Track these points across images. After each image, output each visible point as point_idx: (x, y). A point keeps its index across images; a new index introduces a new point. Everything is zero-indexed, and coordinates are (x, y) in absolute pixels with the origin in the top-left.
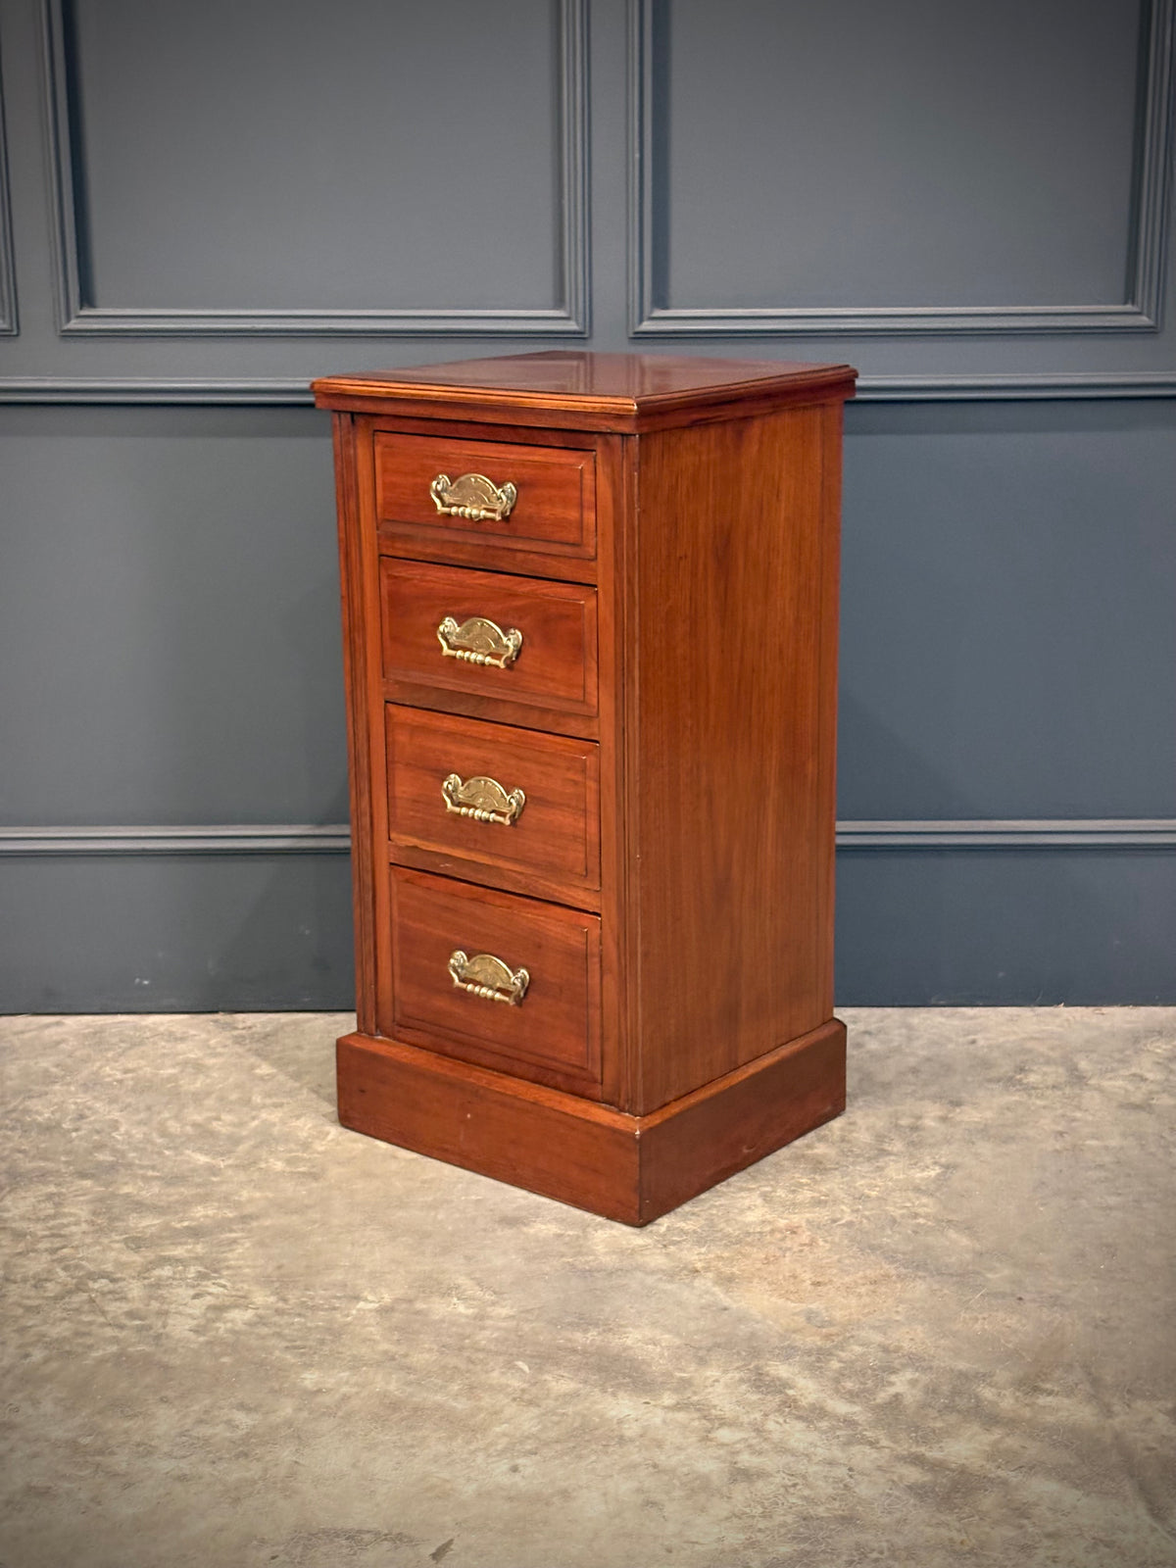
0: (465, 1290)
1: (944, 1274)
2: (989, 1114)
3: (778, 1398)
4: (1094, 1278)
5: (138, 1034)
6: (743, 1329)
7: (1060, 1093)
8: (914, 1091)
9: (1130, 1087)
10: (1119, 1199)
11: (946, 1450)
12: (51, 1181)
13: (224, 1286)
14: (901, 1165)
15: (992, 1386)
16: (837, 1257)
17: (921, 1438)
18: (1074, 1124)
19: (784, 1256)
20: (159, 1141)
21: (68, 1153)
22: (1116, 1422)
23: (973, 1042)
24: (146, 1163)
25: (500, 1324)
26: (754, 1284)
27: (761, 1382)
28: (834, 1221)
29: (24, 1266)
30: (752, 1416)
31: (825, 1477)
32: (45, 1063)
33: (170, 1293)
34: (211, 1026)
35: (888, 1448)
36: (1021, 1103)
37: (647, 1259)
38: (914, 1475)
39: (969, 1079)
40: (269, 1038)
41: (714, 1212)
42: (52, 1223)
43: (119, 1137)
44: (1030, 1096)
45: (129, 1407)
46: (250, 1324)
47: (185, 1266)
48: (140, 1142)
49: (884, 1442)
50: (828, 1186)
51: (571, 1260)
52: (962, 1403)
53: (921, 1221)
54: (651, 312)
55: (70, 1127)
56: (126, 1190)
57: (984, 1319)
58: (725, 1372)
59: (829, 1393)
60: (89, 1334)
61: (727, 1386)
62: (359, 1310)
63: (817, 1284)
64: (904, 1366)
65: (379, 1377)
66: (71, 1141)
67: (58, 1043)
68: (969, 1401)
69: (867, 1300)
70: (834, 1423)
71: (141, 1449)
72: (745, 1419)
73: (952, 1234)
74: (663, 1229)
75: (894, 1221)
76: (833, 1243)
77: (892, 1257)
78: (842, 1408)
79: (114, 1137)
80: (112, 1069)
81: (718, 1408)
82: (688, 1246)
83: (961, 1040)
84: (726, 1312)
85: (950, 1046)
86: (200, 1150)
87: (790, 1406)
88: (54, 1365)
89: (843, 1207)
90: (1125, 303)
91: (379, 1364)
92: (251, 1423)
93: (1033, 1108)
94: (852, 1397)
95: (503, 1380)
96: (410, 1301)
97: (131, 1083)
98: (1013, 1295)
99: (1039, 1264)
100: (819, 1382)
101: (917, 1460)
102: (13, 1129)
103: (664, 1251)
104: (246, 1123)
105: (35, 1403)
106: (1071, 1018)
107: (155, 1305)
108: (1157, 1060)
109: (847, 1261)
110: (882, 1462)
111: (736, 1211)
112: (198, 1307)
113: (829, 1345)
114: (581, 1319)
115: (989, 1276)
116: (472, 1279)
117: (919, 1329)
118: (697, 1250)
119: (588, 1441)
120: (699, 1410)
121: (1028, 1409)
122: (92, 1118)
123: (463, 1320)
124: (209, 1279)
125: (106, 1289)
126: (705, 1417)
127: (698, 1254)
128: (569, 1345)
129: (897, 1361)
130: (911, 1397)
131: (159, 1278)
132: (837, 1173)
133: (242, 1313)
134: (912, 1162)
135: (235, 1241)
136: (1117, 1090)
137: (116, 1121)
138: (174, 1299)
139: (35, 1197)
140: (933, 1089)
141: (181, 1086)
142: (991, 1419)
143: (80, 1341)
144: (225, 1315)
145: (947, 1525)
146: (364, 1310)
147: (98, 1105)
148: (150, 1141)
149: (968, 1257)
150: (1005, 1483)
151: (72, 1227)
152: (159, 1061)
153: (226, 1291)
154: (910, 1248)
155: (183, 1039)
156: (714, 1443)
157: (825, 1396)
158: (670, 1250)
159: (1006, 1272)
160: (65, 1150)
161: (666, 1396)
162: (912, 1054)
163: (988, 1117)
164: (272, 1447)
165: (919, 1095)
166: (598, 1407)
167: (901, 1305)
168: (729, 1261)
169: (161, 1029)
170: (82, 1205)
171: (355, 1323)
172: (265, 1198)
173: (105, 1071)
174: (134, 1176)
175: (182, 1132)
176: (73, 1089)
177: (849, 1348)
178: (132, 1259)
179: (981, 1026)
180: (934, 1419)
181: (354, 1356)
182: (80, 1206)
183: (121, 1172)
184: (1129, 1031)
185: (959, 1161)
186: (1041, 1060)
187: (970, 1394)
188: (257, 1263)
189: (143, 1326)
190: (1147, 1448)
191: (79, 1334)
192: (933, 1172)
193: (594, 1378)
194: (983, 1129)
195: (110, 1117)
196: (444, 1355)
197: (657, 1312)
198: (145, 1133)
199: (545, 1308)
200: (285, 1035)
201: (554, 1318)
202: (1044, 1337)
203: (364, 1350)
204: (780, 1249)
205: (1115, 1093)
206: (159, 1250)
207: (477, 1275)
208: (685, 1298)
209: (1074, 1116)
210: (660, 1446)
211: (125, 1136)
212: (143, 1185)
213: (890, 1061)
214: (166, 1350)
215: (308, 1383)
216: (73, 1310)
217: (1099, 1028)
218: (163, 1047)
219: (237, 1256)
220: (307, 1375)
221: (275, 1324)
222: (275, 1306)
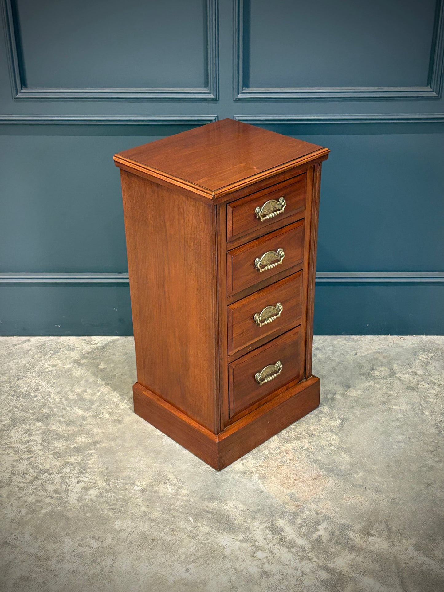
0: (172, 481)
1: (340, 475)
2: (359, 392)
3: (279, 537)
4: (391, 477)
5: (57, 346)
6: (268, 502)
7: (386, 381)
8: (333, 380)
9: (411, 378)
10: (404, 437)
11: (336, 563)
12: (27, 423)
13: (88, 477)
14: (327, 419)
15: (353, 532)
16: (302, 466)
17: (327, 557)
18: (390, 398)
19: (284, 466)
20: (65, 402)
21: (33, 408)
23: (356, 354)
24: (61, 414)
25: (183, 498)
26: (273, 479)
27: (273, 529)
28: (302, 448)
29: (18, 467)
30: (270, 546)
31: (293, 576)
32: (24, 362)
33: (69, 481)
34: (83, 343)
35: (316, 562)
36: (371, 386)
38: (324, 575)
39: (354, 374)
40: (104, 349)
42: (28, 444)
43: (51, 401)
44: (375, 383)
45: (55, 537)
46: (97, 497)
47: (74, 467)
48: (59, 403)
50: (301, 430)
52: (342, 540)
53: (333, 447)
54: (243, 90)
55: (34, 395)
56: (54, 428)
57: (352, 498)
58: (261, 523)
59: (296, 534)
60: (41, 501)
61: (261, 531)
62: (134, 490)
63: (294, 480)
64: (323, 521)
65: (141, 524)
66: (34, 402)
67: (29, 351)
68: (345, 539)
69: (311, 488)
70: (298, 549)
71: (59, 558)
72: (267, 547)
73: (343, 455)
75: (323, 448)
76: (301, 458)
77: (322, 466)
78: (300, 542)
79: (49, 401)
80: (48, 364)
81: (258, 541)
82: (250, 460)
83: (352, 353)
84: (262, 494)
85: (348, 356)
86: (79, 407)
88: (29, 516)
89: (306, 440)
90: (427, 87)
91: (141, 517)
92: (97, 546)
93: (375, 389)
94: (304, 536)
95: (184, 526)
96: (152, 486)
97: (55, 372)
98: (363, 486)
99: (373, 470)
100: (293, 529)
101: (325, 568)
102: (13, 396)
103: (242, 462)
104: (96, 393)
105: (23, 535)
106: (392, 342)
107: (64, 487)
108: (421, 364)
109: (305, 468)
110: (313, 569)
112: (78, 488)
113: (297, 510)
114: (211, 496)
115: (356, 476)
116: (174, 475)
117: (330, 502)
118: (253, 461)
119: (213, 557)
120: (251, 542)
121: (365, 543)
122: (41, 390)
123: (171, 496)
124: (83, 474)
125: (47, 479)
126: (253, 546)
127: (253, 464)
128: (207, 509)
129: (321, 519)
130: (325, 536)
131: (65, 473)
132: (304, 423)
133: (94, 491)
134: (331, 417)
135: (91, 455)
136: (406, 380)
137: (50, 392)
138: (70, 484)
139: (22, 431)
140: (340, 379)
141: (72, 374)
142: (352, 548)
143: (38, 504)
144: (88, 492)
146: (136, 490)
147: (43, 384)
148: (62, 403)
149: (348, 466)
150: (355, 579)
151: (35, 447)
152: (65, 361)
153: (88, 480)
154: (328, 462)
155: (73, 349)
156: (256, 558)
157: (295, 536)
158: (243, 462)
159: (361, 474)
160: (32, 407)
161: (240, 535)
162: (334, 360)
163: (359, 394)
164: (104, 558)
165: (335, 382)
166: (216, 540)
167: (324, 491)
168: (264, 468)
169: (65, 344)
170: (38, 435)
171: (133, 497)
172: (102, 433)
173: (45, 366)
174: (56, 421)
175: (73, 398)
176: (34, 375)
177: (304, 512)
178: (56, 463)
179: (359, 346)
180: (332, 548)
181: (133, 513)
182: (38, 436)
183: (51, 418)
184: (413, 348)
185: (348, 416)
186: (380, 364)
187: (345, 536)
188: (100, 466)
189: (60, 497)
190: (405, 563)
191: (37, 501)
192: (338, 423)
193: (216, 525)
194: (356, 400)
195: (48, 390)
196: (164, 514)
197: (238, 493)
198: (60, 399)
199: (199, 490)
200: (110, 348)
201: (202, 495)
202: (373, 507)
203: (136, 510)
204: (282, 461)
205: (405, 381)
206: (65, 459)
207: (176, 473)
208: (248, 486)
209: (390, 393)
210: (237, 560)
211: (53, 400)
212: (59, 426)
213: (325, 364)
214: (68, 509)
215: (117, 527)
216: (36, 489)
217: (402, 347)
218: (66, 354)
219: (92, 462)
220: (116, 523)
221: (105, 497)
222: (106, 488)
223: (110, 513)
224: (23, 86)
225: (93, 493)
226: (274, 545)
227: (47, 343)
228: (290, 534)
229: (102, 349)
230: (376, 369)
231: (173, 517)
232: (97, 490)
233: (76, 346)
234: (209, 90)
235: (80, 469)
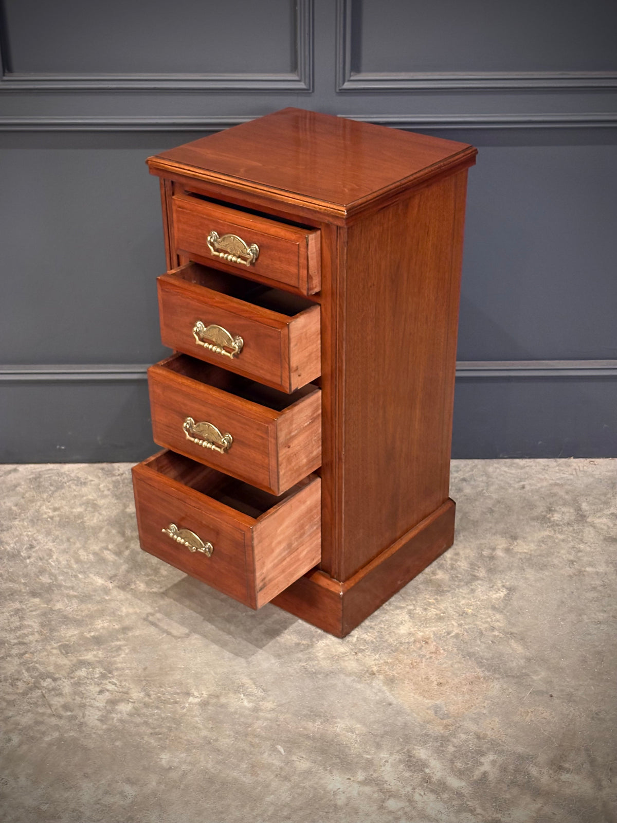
0: (247, 688)
1: (509, 676)
2: (533, 546)
3: (420, 775)
4: (591, 679)
5: (60, 478)
6: (400, 721)
7: (571, 528)
8: (491, 528)
9: (611, 524)
10: (605, 615)
11: (512, 816)
12: (17, 599)
13: (115, 684)
14: (484, 588)
15: (536, 766)
16: (451, 662)
17: (499, 807)
18: (580, 554)
19: (422, 662)
20: (75, 566)
21: (26, 576)
22: (604, 794)
23: (523, 487)
24: (69, 585)
25: (267, 715)
26: (406, 684)
27: (412, 764)
28: (449, 633)
29: (4, 668)
30: (407, 790)
32: (9, 503)
33: (86, 690)
34: (100, 473)
35: (481, 815)
36: (549, 537)
37: (346, 664)
39: (521, 517)
41: (383, 626)
42: (19, 633)
43: (53, 564)
44: (555, 531)
45: (67, 781)
46: (130, 715)
47: (93, 668)
48: (65, 567)
49: (479, 811)
50: (445, 605)
51: (304, 664)
52: (520, 779)
53: (496, 633)
54: (350, 76)
55: (26, 555)
56: (59, 606)
57: (532, 712)
58: (391, 754)
59: (448, 771)
60: (42, 723)
61: (392, 765)
62: (190, 704)
63: (440, 684)
64: (488, 749)
65: (202, 758)
66: (26, 566)
67: (16, 486)
68: (524, 778)
69: (467, 697)
70: (451, 795)
71: (75, 814)
72: (403, 792)
73: (513, 643)
74: (355, 639)
75: (481, 634)
76: (448, 651)
77: (481, 662)
78: (455, 783)
79: (50, 564)
80: (48, 507)
81: (388, 783)
82: (368, 653)
83: (516, 486)
84: (391, 707)
85: (511, 491)
86: (98, 574)
88: (25, 747)
89: (453, 622)
91: (202, 747)
92: (134, 794)
93: (556, 541)
94: (460, 774)
95: (270, 760)
96: (218, 697)
97: (57, 519)
98: (547, 693)
99: (561, 668)
100: (443, 763)
103: (356, 658)
105: (16, 778)
106: (577, 468)
107: (78, 699)
109: (456, 666)
111: (394, 625)
112: (101, 701)
113: (447, 733)
114: (311, 712)
115: (535, 678)
116: (252, 679)
117: (497, 720)
118: (374, 656)
119: (318, 809)
120: (377, 784)
121: (556, 783)
122: (37, 548)
123: (247, 712)
124: (107, 679)
125: (51, 687)
126: (381, 790)
127: (375, 660)
128: (306, 733)
129: (484, 746)
130: (493, 774)
131: (80, 678)
132: (449, 594)
133: (126, 706)
134: (491, 585)
135: (119, 648)
136: (602, 526)
137: (51, 550)
138: (88, 694)
139: (9, 612)
140: (501, 526)
141: (85, 522)
143: (38, 728)
144: (117, 707)
146: (193, 704)
147: (40, 537)
148: (70, 567)
149: (522, 662)
151: (30, 636)
152: (73, 502)
153: (116, 688)
154: (491, 655)
155: (85, 484)
156: (386, 811)
157: (446, 773)
158: (359, 657)
159: (543, 674)
160: (23, 574)
161: (359, 773)
162: (490, 497)
163: (532, 548)
164: (146, 813)
165: (494, 531)
166: (322, 782)
167: (486, 701)
168: (391, 665)
169: (73, 475)
170: (35, 618)
171: (188, 714)
172: (136, 613)
173: (43, 510)
174: (63, 595)
175: (87, 559)
176: (26, 524)
177: (458, 735)
178: (64, 663)
179: (527, 474)
180: (505, 791)
181: (188, 741)
182: (34, 620)
183: (55, 592)
184: (610, 478)
185: (516, 584)
186: (561, 502)
187: (524, 772)
188: (133, 666)
189: (72, 716)
191: (37, 723)
192: (502, 594)
193: (320, 758)
194: (529, 559)
195: (47, 547)
196: (237, 740)
197: (352, 707)
198: (67, 561)
199: (292, 703)
201: (296, 711)
202: (564, 726)
203: (193, 736)
204: (419, 656)
205: (602, 529)
206: (78, 655)
207: (254, 676)
208: (368, 695)
209: (579, 548)
210: (357, 813)
211: (56, 563)
212: (68, 603)
213: (477, 503)
214: (85, 736)
215: (164, 762)
216: (33, 704)
217: (593, 476)
218: (75, 490)
219: (121, 660)
220: (163, 756)
221: (144, 714)
222: (144, 701)
223: (152, 741)
224: (6, 71)
225: (125, 708)
226: (414, 789)
227: (45, 474)
228: (438, 772)
230: (555, 511)
231: (253, 746)
232: (130, 704)
233: (90, 478)
234: (298, 76)
235: (102, 670)
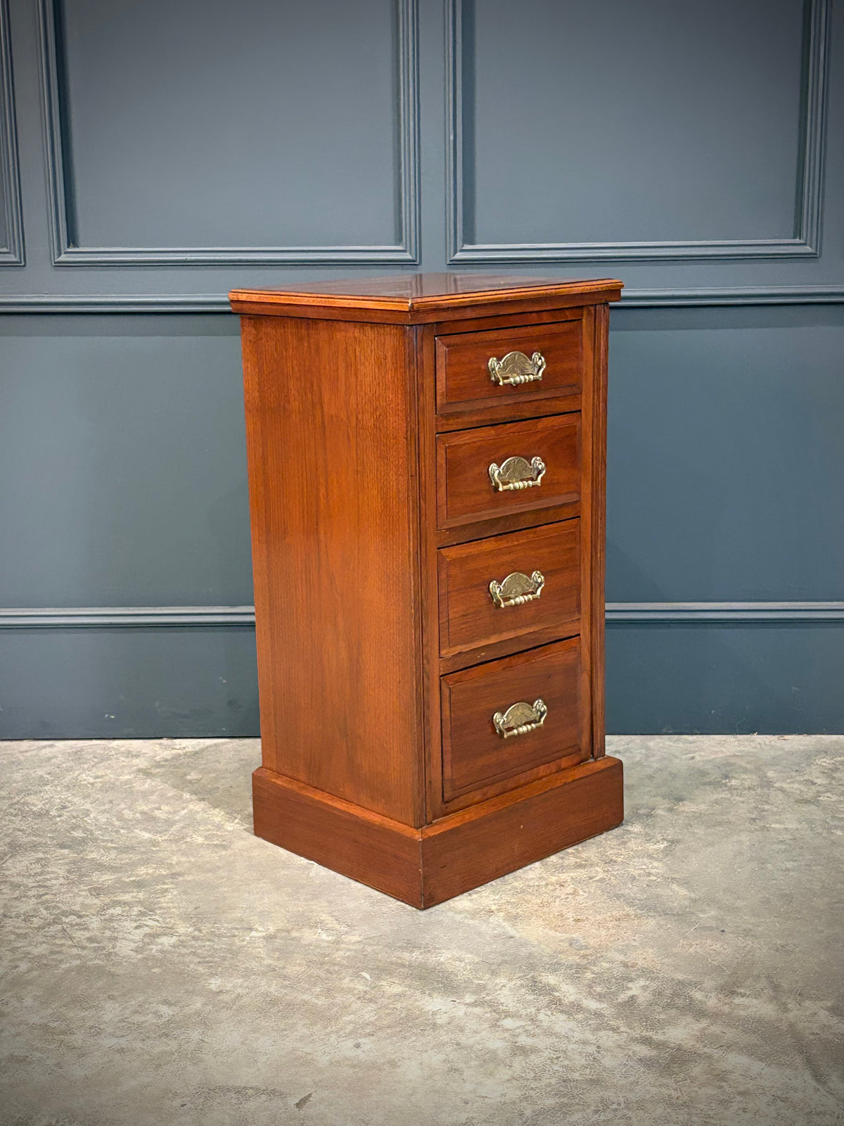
0: (327, 924)
1: (668, 914)
2: (703, 807)
3: (548, 998)
4: (775, 917)
5: (106, 752)
6: (524, 951)
7: (753, 792)
8: (649, 791)
9: (804, 789)
10: (796, 864)
11: (668, 1034)
12: (40, 850)
13: (158, 921)
14: (639, 841)
15: (702, 991)
16: (592, 902)
17: (650, 1026)
18: (763, 813)
19: (555, 902)
20: (117, 823)
21: (53, 831)
22: (791, 1015)
23: (693, 758)
24: (107, 838)
25: (351, 947)
26: (533, 920)
27: (535, 987)
28: (591, 878)
29: (17, 907)
30: (529, 1011)
31: (580, 1053)
32: (41, 772)
33: (119, 925)
34: (157, 748)
35: (626, 1033)
36: (726, 799)
38: (643, 1051)
39: (689, 783)
40: (197, 755)
42: (39, 878)
43: (89, 821)
44: (732, 794)
45: (86, 1002)
46: (174, 946)
47: (130, 907)
48: (104, 824)
49: (623, 1029)
50: (587, 855)
52: (680, 1002)
53: (653, 878)
54: (463, 246)
55: (56, 814)
56: (92, 856)
57: (697, 945)
58: (510, 980)
59: (584, 994)
60: (60, 952)
61: (511, 989)
62: (251, 937)
63: (578, 921)
64: (639, 976)
65: (263, 983)
66: (55, 823)
67: (50, 759)
68: (685, 1001)
69: (614, 931)
70: (587, 1015)
71: (93, 1030)
72: (524, 1012)
73: (675, 887)
75: (633, 878)
76: (590, 892)
77: (632, 902)
78: (593, 1005)
79: (86, 821)
80: (88, 776)
81: (505, 1005)
82: (487, 894)
83: (684, 757)
84: (512, 939)
85: (677, 761)
86: (145, 829)
87: (555, 1004)
88: (35, 973)
89: (598, 869)
90: (795, 237)
91: (264, 974)
92: (171, 1013)
93: (734, 802)
94: (600, 997)
95: (352, 985)
96: (288, 931)
97: (100, 785)
98: (717, 928)
99: (737, 908)
100: (577, 987)
101: (647, 1041)
102: (16, 815)
103: (469, 898)
104: (178, 811)
105: (20, 999)
106: (762, 742)
107: (108, 933)
108: (823, 770)
109: (599, 905)
110: (622, 1042)
112: (138, 935)
113: (585, 961)
114: (408, 944)
115: (701, 916)
116: (333, 916)
117: (651, 951)
118: (492, 897)
119: (411, 1027)
120: (490, 1006)
121: (727, 1006)
122: (71, 808)
123: (325, 944)
124: (147, 916)
125: (74, 923)
126: (495, 1011)
127: (493, 900)
128: (400, 961)
129: (633, 973)
130: (643, 998)
131: (112, 915)
132: (593, 846)
133: (169, 938)
134: (648, 838)
136: (794, 791)
137: (88, 810)
138: (121, 929)
139: (28, 861)
140: (663, 790)
141: (134, 787)
142: (700, 1013)
143: (54, 957)
144: (157, 940)
145: (667, 1086)
146: (255, 937)
147: (75, 800)
148: (111, 824)
149: (686, 902)
150: (709, 1057)
151: (53, 881)
152: (120, 771)
153: (159, 925)
154: (645, 897)
155: (137, 756)
156: (501, 1029)
157: (581, 997)
158: (472, 897)
159: (713, 913)
160: (51, 830)
161: (467, 996)
164: (185, 1030)
165: (652, 794)
166: (418, 1003)
167: (638, 935)
168: (515, 905)
169: (123, 749)
170: (61, 866)
171: (248, 946)
172: (189, 861)
173: (82, 777)
174: (99, 847)
175: (133, 817)
176: (59, 789)
177: (599, 964)
178: (94, 902)
179: (698, 748)
180: (660, 1013)
181: (247, 968)
183: (89, 844)
184: (804, 751)
185: (681, 838)
186: (740, 770)
187: (685, 996)
188: (182, 905)
189: (99, 947)
190: (813, 1034)
191: (53, 952)
192: (662, 845)
193: (417, 983)
194: (698, 817)
195: (84, 807)
196: (310, 968)
197: (462, 939)
198: (108, 818)
199: (383, 936)
200: (208, 753)
201: (390, 943)
202: (739, 957)
203: (254, 964)
204: (552, 897)
205: (792, 793)
206: (113, 896)
207: (336, 914)
208: (483, 930)
209: (763, 808)
210: (462, 1031)
211: (94, 820)
212: (104, 853)
214: (113, 964)
215: (213, 987)
216: (50, 936)
217: (782, 749)
218: (124, 761)
219: (167, 900)
220: (213, 981)
221: (192, 946)
222: (193, 935)
224: (72, 242)
225: (167, 941)
226: (538, 1010)
227: (89, 749)
228: (571, 995)
229: (194, 755)
232: (175, 937)
233: (144, 751)
234: (402, 246)
235: (142, 909)
